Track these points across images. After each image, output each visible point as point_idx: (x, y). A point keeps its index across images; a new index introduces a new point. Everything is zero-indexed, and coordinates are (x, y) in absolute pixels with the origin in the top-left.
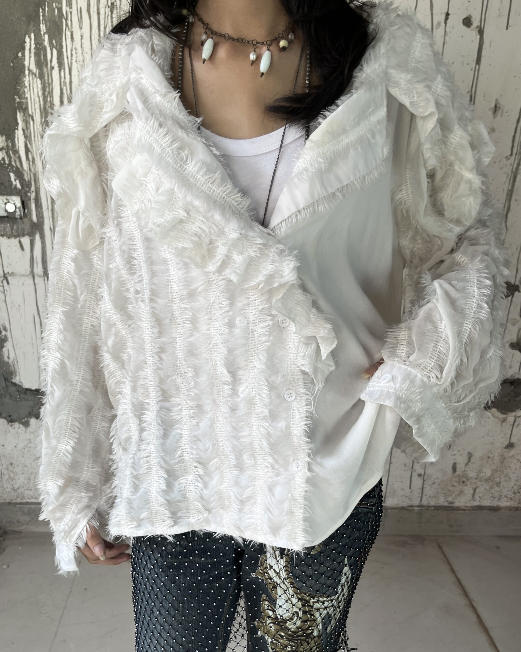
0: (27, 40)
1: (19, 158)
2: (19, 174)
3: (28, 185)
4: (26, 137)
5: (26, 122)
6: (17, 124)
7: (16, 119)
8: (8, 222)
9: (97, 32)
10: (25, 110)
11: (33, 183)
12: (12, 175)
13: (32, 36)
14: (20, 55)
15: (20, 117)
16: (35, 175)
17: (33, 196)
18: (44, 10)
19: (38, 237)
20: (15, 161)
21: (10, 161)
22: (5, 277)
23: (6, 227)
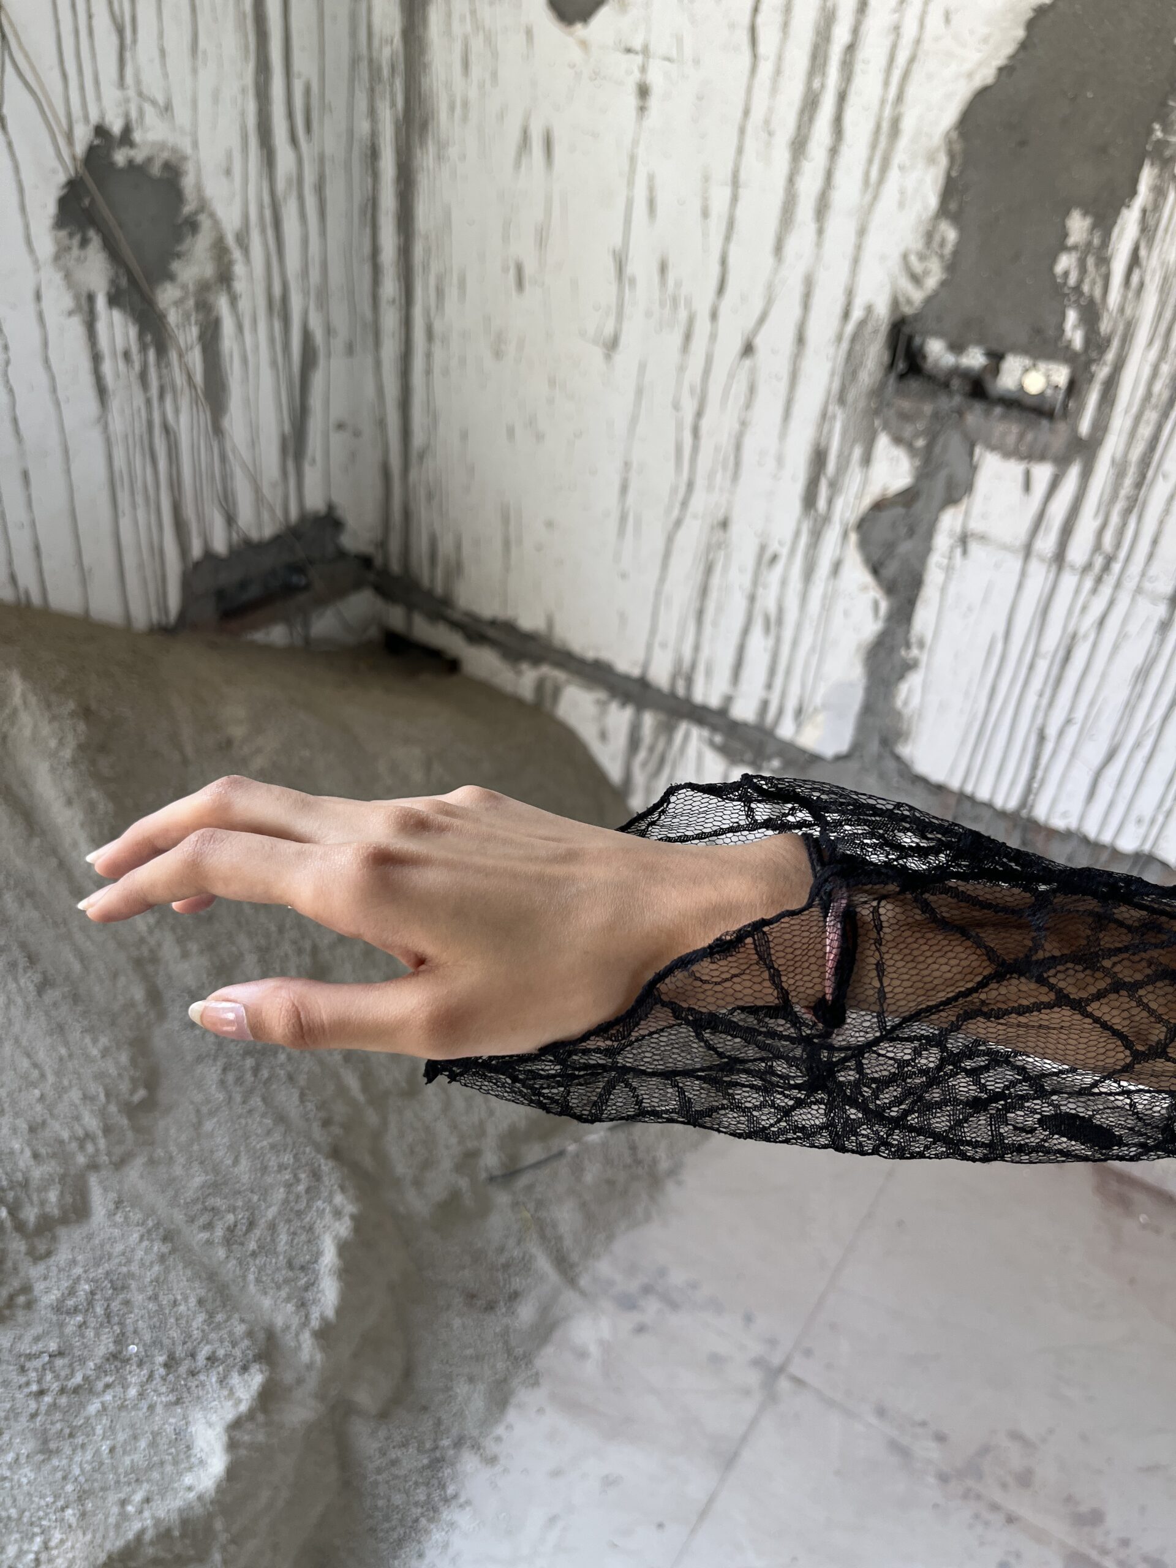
1: (1107, 277)
2: (1090, 316)
3: (1103, 348)
5: (1158, 195)
6: (1134, 194)
7: (1135, 181)
8: (1021, 416)
10: (1168, 163)
11: (1116, 344)
12: (1072, 316)
15: (1147, 177)
17: (1103, 374)
20: (1094, 282)
21: (1080, 282)
22: (964, 540)
23: (1009, 429)
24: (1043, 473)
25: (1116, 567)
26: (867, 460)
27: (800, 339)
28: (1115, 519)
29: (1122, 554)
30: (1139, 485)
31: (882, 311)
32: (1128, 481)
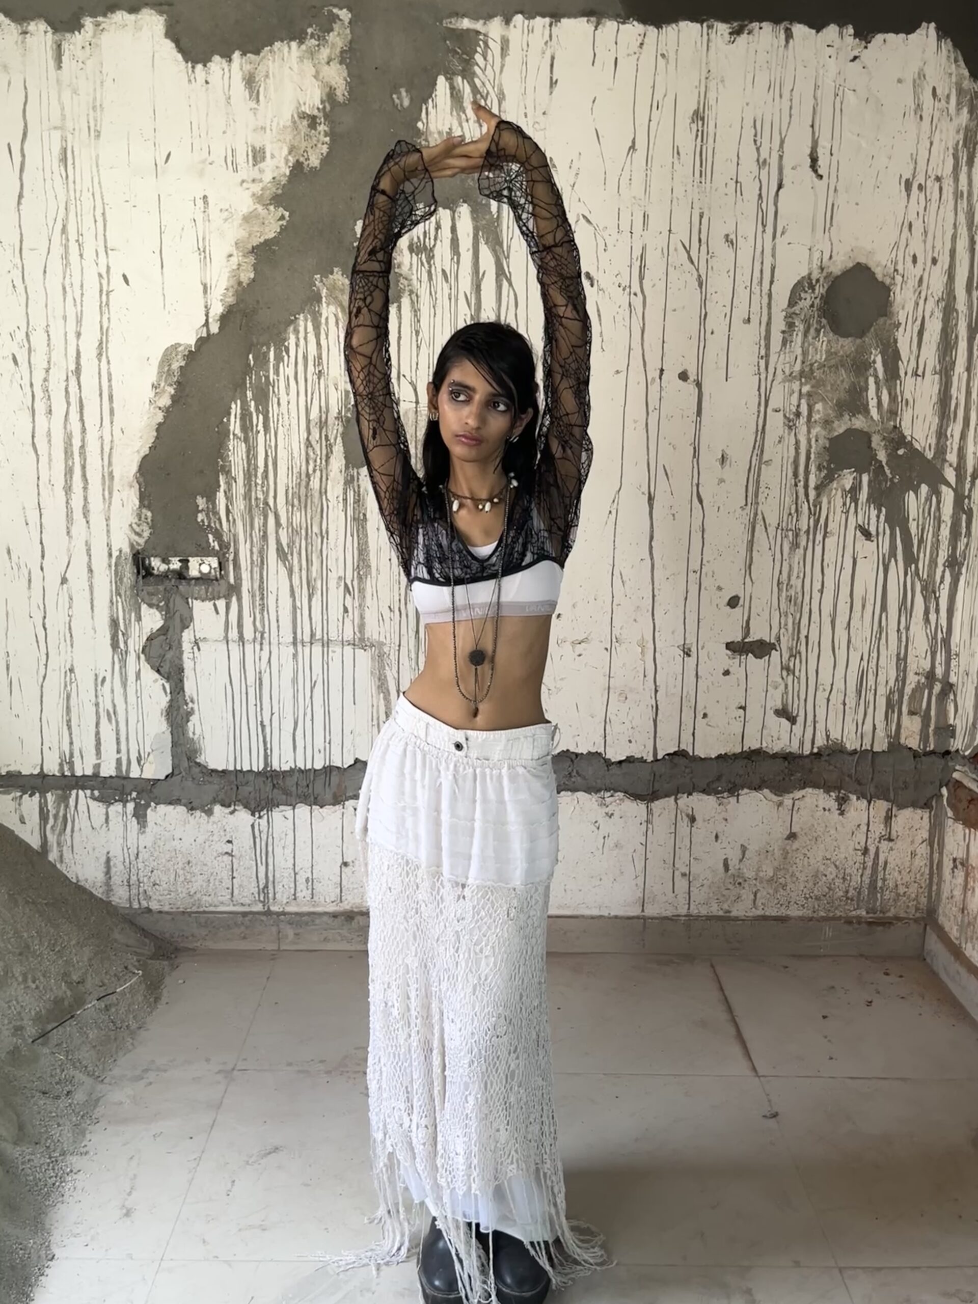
0: (233, 406)
1: (220, 520)
2: (218, 535)
3: (228, 547)
4: (227, 498)
5: (229, 484)
6: (219, 486)
7: (219, 481)
8: (204, 584)
9: (304, 398)
10: (228, 473)
11: (232, 544)
12: (211, 537)
13: (239, 402)
14: (225, 420)
15: (222, 480)
16: (234, 535)
17: (231, 557)
18: (251, 378)
19: (234, 599)
20: (215, 522)
21: (209, 523)
22: (196, 643)
23: (201, 589)
24: (221, 604)
25: (266, 635)
26: (139, 619)
27: (91, 571)
28: (258, 616)
29: (267, 630)
30: (262, 599)
31: (127, 550)
32: (258, 599)
